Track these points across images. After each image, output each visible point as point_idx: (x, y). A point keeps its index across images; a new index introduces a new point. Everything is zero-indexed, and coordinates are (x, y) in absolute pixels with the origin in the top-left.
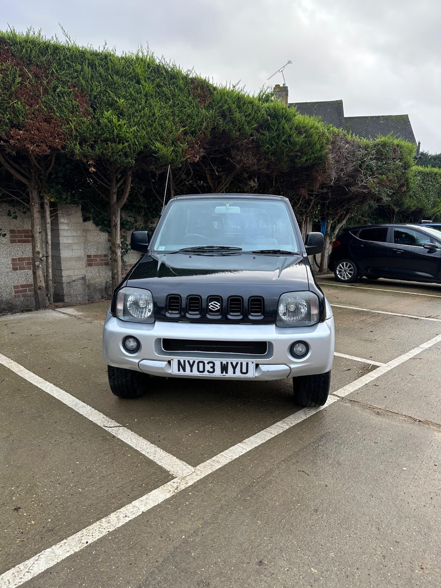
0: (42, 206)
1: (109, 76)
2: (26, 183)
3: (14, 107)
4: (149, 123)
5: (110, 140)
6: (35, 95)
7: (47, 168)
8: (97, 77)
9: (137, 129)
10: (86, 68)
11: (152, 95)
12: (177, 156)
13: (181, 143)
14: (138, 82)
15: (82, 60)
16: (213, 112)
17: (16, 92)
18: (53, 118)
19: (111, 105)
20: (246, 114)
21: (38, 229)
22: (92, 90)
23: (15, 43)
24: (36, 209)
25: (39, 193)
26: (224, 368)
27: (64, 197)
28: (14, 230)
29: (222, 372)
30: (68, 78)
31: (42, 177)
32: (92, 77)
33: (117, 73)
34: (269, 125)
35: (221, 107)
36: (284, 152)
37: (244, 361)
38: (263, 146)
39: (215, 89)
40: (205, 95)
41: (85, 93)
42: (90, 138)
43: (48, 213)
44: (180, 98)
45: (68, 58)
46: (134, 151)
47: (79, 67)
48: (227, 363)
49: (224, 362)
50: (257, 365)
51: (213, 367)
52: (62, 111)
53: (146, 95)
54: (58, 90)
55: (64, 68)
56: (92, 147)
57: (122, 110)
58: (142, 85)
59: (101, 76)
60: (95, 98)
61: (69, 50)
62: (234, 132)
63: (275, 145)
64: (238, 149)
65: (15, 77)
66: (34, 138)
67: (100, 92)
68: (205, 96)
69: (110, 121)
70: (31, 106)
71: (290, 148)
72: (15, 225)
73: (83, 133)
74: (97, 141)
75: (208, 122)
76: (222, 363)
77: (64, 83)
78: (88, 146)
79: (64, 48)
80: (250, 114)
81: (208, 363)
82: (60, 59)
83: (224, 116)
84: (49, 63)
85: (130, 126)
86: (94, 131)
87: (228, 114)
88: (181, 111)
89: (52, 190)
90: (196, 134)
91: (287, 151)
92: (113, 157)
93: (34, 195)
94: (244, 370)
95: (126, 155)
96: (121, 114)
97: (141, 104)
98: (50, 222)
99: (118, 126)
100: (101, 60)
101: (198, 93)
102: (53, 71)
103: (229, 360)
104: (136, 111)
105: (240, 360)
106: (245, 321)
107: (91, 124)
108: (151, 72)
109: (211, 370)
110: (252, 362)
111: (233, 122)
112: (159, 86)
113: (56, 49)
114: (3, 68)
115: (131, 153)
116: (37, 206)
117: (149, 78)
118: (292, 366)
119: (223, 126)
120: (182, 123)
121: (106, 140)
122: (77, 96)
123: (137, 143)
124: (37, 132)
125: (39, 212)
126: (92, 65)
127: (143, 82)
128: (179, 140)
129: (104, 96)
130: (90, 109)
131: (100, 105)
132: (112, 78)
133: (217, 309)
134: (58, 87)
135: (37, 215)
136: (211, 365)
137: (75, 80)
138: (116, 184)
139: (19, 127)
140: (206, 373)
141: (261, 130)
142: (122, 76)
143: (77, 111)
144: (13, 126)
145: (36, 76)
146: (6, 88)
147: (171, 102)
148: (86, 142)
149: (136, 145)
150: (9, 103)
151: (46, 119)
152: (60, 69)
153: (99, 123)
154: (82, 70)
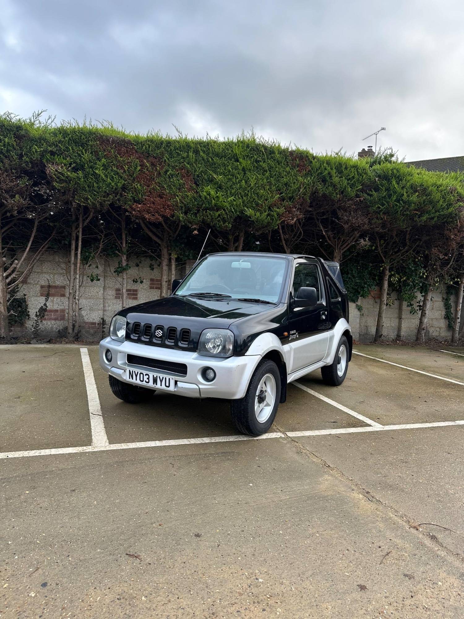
0: (170, 260)
1: (210, 159)
2: (160, 243)
3: (135, 188)
4: (246, 193)
5: (209, 209)
6: (152, 178)
7: (176, 231)
8: (200, 160)
9: (233, 199)
10: (191, 154)
11: (250, 170)
12: (272, 219)
13: (278, 208)
14: (237, 160)
15: (188, 149)
16: (311, 179)
17: (137, 177)
18: (164, 194)
19: (211, 181)
20: (349, 177)
21: (165, 279)
22: (195, 171)
23: (138, 143)
24: (165, 263)
25: (168, 250)
26: (155, 381)
27: (187, 254)
28: (154, 279)
29: (154, 384)
30: (176, 164)
31: (171, 238)
32: (196, 160)
33: (217, 155)
34: (377, 185)
35: (321, 173)
36: (398, 211)
37: (168, 377)
38: (372, 206)
39: (314, 158)
40: (304, 164)
41: (190, 173)
42: (194, 208)
43: (173, 267)
44: (277, 169)
45: (177, 149)
46: (231, 217)
47: (185, 155)
48: (157, 376)
49: (155, 376)
50: (176, 382)
51: (148, 379)
52: (171, 188)
53: (244, 169)
54: (168, 173)
55: (174, 157)
56: (195, 214)
57: (221, 184)
58: (240, 163)
59: (203, 159)
60: (198, 176)
61: (178, 142)
62: (335, 194)
63: (387, 204)
64: (345, 211)
65: (137, 167)
66: (150, 210)
67: (202, 171)
68: (304, 166)
69: (209, 194)
70: (148, 186)
71: (404, 207)
72: (155, 275)
73: (187, 205)
74: (200, 210)
75: (305, 188)
76: (153, 376)
77: (173, 167)
78: (192, 214)
79: (175, 141)
80: (353, 177)
81: (146, 375)
82: (171, 150)
83: (324, 181)
84: (162, 154)
85: (227, 197)
86: (196, 203)
87: (328, 179)
88: (278, 180)
89: (176, 248)
90: (294, 199)
91: (401, 210)
92: (212, 222)
93: (165, 252)
94: (167, 385)
95: (224, 221)
96: (220, 187)
97: (238, 178)
98: (174, 274)
99: (216, 197)
100: (205, 147)
101: (297, 164)
102: (165, 160)
103: (159, 375)
104: (234, 184)
105: (165, 376)
106: (176, 347)
107: (194, 197)
108: (251, 150)
109: (147, 381)
110: (172, 378)
111: (334, 186)
112: (257, 161)
113: (169, 143)
114: (129, 161)
115: (228, 219)
116: (166, 260)
117: (248, 156)
118: (201, 387)
119: (322, 190)
120: (279, 190)
121: (206, 209)
122: (184, 177)
123: (233, 210)
124: (152, 205)
125: (167, 265)
126: (196, 152)
127: (241, 160)
128: (275, 205)
129: (205, 175)
130: (194, 186)
131: (202, 182)
132: (212, 160)
133: (160, 336)
134: (168, 171)
135: (165, 268)
136: (147, 376)
137: (182, 164)
138: (234, 244)
139: (138, 202)
140: (144, 382)
141: (369, 191)
142: (222, 157)
143: (183, 188)
144: (135, 201)
145: (153, 164)
146: (131, 175)
147: (267, 174)
148: (190, 211)
149: (232, 212)
150: (132, 185)
151: (160, 195)
152: (171, 158)
153: (200, 197)
154: (188, 156)
